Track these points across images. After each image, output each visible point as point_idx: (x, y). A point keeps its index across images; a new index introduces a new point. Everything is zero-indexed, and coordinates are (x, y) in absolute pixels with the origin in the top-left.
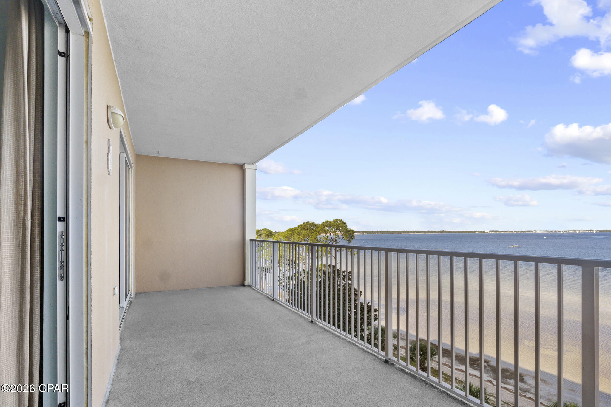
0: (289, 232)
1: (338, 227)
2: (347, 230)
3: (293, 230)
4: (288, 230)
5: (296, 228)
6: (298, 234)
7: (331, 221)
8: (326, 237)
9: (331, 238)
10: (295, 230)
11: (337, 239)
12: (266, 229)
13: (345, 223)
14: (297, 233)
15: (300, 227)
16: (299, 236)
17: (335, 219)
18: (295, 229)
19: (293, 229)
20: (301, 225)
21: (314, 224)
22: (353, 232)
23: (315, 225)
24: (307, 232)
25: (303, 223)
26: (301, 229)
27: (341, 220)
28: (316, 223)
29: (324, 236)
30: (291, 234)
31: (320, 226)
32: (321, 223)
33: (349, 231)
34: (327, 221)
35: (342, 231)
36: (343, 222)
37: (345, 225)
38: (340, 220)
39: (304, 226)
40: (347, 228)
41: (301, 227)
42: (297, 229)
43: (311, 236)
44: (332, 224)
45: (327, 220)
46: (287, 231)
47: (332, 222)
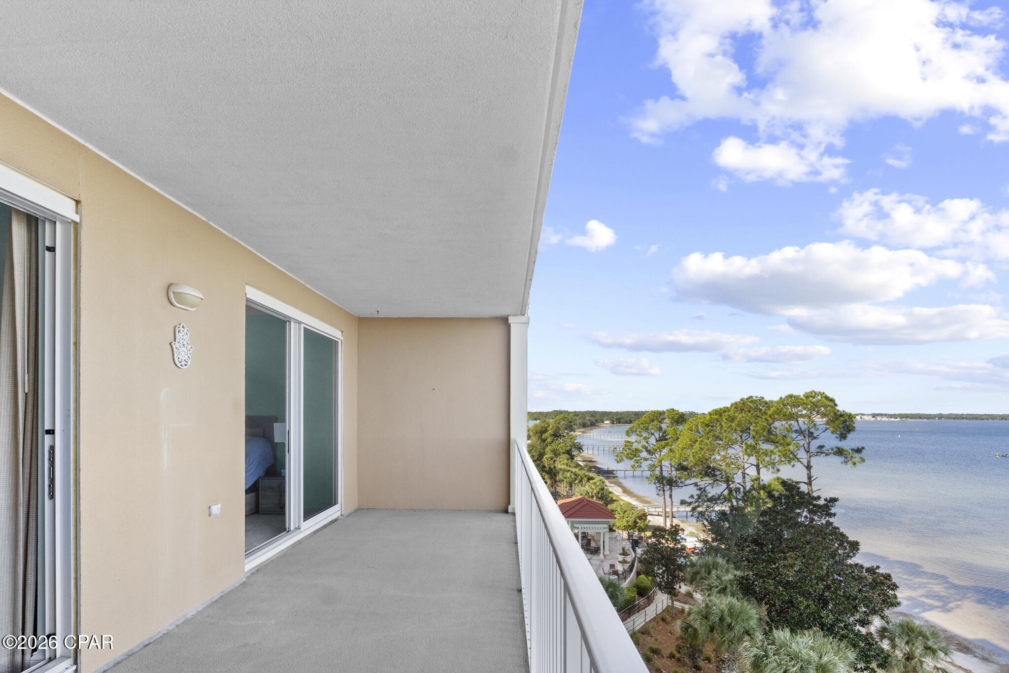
0: (712, 417)
1: (815, 407)
2: (835, 414)
3: (721, 411)
4: (712, 412)
5: (728, 408)
6: (729, 419)
7: (800, 396)
8: (787, 425)
9: (800, 428)
10: (725, 411)
11: (812, 430)
12: (673, 410)
13: (832, 400)
14: (727, 417)
15: (733, 407)
16: (730, 423)
17: (808, 391)
18: (725, 409)
19: (721, 409)
20: (736, 403)
21: (763, 402)
22: (851, 417)
23: (766, 403)
24: (747, 416)
25: (741, 400)
26: (735, 409)
27: (824, 393)
28: (767, 399)
29: (782, 425)
30: (717, 419)
31: (775, 405)
32: (776, 399)
33: (841, 416)
34: (791, 396)
35: (824, 415)
36: (827, 398)
37: (831, 404)
38: (820, 392)
39: (741, 405)
40: (835, 409)
41: (735, 407)
42: (729, 411)
43: (756, 423)
44: (802, 401)
45: (790, 393)
46: (710, 414)
47: (802, 396)
